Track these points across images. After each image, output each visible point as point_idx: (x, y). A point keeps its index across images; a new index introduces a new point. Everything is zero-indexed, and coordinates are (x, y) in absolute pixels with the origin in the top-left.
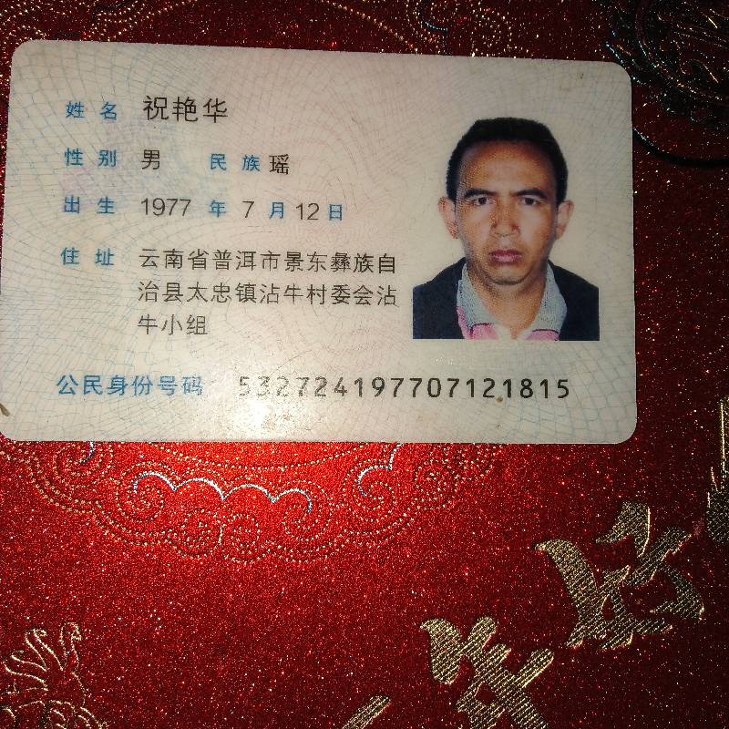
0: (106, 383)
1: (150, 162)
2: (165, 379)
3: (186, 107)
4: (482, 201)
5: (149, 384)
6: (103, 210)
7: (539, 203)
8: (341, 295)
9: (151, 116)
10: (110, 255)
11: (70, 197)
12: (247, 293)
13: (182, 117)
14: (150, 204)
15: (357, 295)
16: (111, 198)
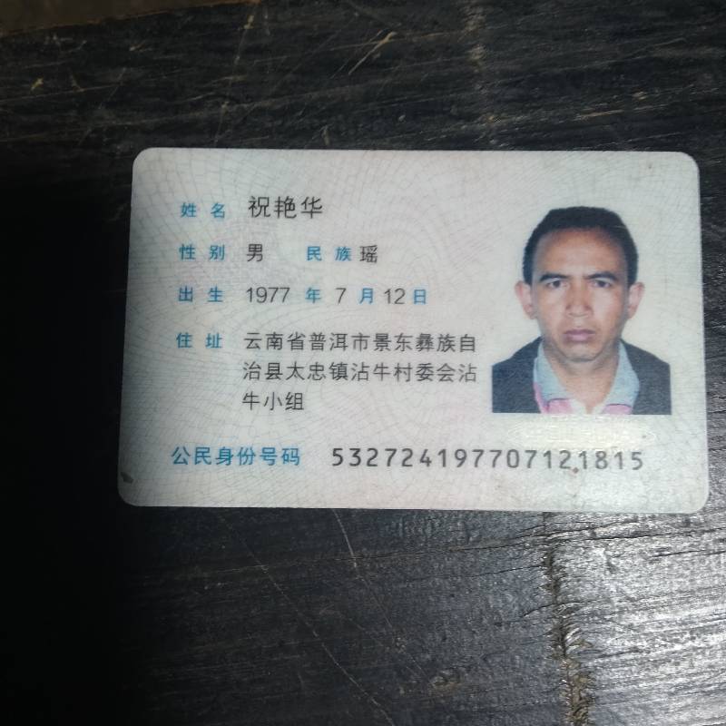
0: (214, 454)
1: (254, 255)
2: (266, 451)
3: (286, 206)
4: (557, 284)
5: (253, 455)
6: (213, 299)
7: (610, 286)
8: (425, 372)
9: (255, 214)
10: (218, 339)
11: (184, 288)
12: (340, 372)
13: (282, 214)
14: (254, 293)
15: (440, 372)
16: (220, 288)
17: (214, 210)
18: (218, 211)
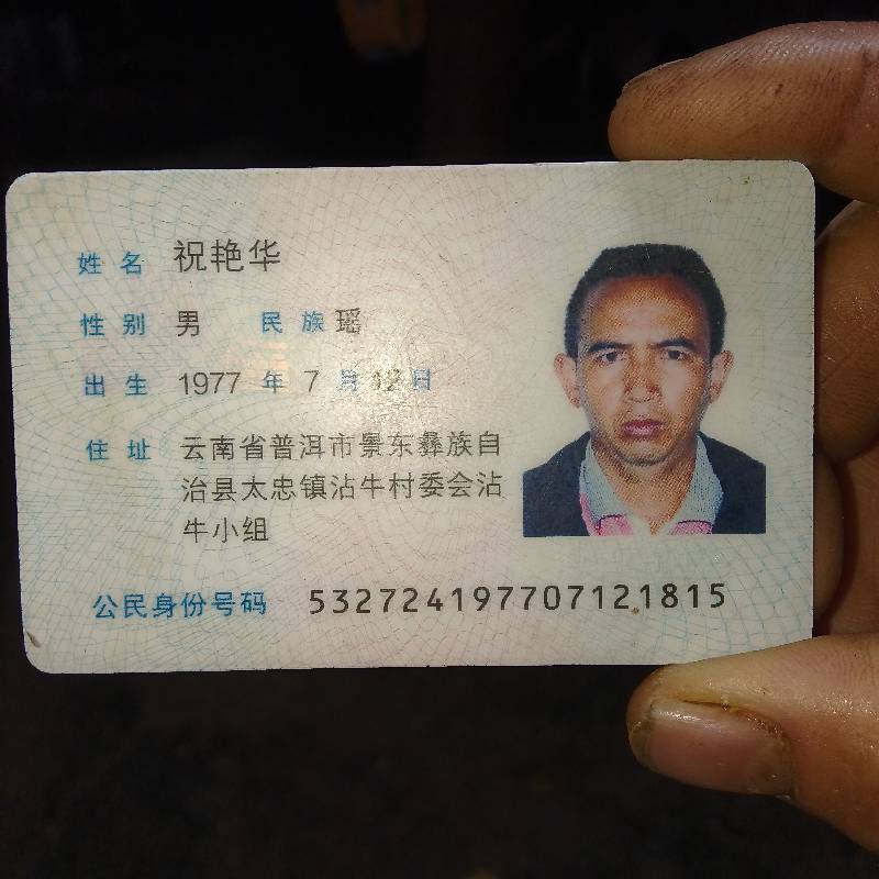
0: (150, 602)
1: (187, 327)
2: (220, 597)
3: (227, 253)
4: (611, 357)
5: (202, 602)
6: (133, 391)
7: (687, 357)
8: (432, 485)
9: (184, 268)
10: (145, 446)
11: (91, 377)
12: (315, 488)
13: (223, 266)
14: (190, 380)
15: (452, 484)
16: (142, 375)
17: (126, 263)
18: (130, 264)
